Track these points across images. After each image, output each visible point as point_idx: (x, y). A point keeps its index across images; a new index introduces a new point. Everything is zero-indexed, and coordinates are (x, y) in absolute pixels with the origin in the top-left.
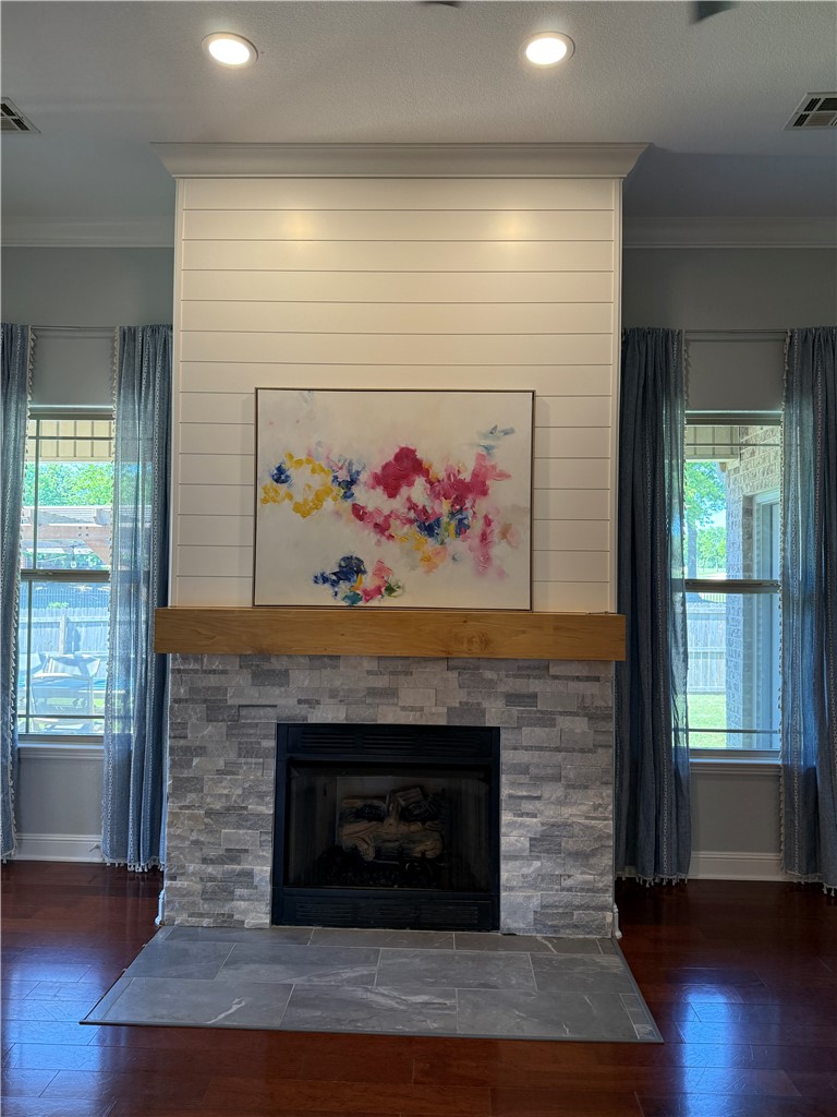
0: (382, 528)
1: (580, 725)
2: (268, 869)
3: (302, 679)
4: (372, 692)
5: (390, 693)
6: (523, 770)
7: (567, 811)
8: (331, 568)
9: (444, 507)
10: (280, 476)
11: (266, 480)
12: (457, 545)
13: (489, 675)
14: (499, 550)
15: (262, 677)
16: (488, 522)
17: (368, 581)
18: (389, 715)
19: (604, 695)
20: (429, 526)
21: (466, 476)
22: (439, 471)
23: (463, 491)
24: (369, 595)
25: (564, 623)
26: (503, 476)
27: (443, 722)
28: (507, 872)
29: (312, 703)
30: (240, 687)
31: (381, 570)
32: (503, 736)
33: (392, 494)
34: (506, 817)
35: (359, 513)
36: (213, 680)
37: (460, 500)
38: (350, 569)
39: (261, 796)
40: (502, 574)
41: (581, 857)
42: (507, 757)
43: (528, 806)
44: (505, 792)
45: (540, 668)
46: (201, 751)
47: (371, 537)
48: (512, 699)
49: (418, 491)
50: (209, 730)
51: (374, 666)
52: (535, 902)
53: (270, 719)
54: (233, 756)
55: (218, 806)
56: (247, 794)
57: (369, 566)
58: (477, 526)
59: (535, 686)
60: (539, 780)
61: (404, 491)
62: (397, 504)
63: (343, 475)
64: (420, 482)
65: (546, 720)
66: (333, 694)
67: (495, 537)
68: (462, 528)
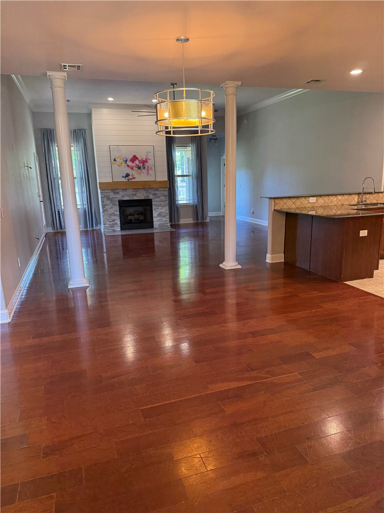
0: (132, 168)
1: (163, 198)
2: (119, 222)
3: (121, 193)
4: (132, 195)
5: (135, 195)
6: (156, 205)
7: (162, 210)
8: (125, 175)
9: (141, 165)
10: (115, 160)
11: (113, 161)
12: (144, 171)
13: (150, 191)
14: (150, 171)
15: (115, 193)
16: (148, 167)
17: (130, 177)
18: (135, 198)
19: (166, 193)
20: (139, 168)
21: (144, 160)
22: (140, 159)
23: (144, 162)
24: (131, 179)
25: (161, 182)
26: (150, 159)
27: (143, 198)
28: (154, 219)
29: (124, 197)
30: (112, 195)
31: (132, 175)
32: (153, 200)
33: (133, 163)
34: (154, 212)
35: (128, 166)
36: (107, 194)
37: (144, 163)
38: (127, 175)
39: (117, 211)
40: (151, 175)
41: (164, 216)
42: (153, 203)
43: (157, 210)
44: (153, 208)
45: (157, 189)
46: (107, 205)
47: (130, 170)
48: (153, 194)
49: (137, 162)
50: (108, 202)
51: (132, 190)
52: (158, 223)
53: (117, 199)
54: (112, 205)
55: (110, 213)
56: (114, 211)
57: (130, 175)
58: (147, 168)
59: (157, 192)
60: (158, 206)
61: (135, 162)
62: (134, 164)
63: (125, 160)
64: (137, 160)
65: (159, 197)
66: (126, 195)
67: (149, 169)
68: (144, 168)
